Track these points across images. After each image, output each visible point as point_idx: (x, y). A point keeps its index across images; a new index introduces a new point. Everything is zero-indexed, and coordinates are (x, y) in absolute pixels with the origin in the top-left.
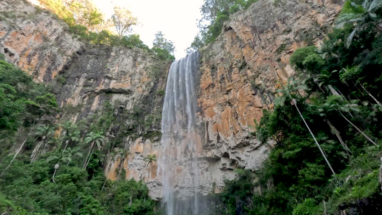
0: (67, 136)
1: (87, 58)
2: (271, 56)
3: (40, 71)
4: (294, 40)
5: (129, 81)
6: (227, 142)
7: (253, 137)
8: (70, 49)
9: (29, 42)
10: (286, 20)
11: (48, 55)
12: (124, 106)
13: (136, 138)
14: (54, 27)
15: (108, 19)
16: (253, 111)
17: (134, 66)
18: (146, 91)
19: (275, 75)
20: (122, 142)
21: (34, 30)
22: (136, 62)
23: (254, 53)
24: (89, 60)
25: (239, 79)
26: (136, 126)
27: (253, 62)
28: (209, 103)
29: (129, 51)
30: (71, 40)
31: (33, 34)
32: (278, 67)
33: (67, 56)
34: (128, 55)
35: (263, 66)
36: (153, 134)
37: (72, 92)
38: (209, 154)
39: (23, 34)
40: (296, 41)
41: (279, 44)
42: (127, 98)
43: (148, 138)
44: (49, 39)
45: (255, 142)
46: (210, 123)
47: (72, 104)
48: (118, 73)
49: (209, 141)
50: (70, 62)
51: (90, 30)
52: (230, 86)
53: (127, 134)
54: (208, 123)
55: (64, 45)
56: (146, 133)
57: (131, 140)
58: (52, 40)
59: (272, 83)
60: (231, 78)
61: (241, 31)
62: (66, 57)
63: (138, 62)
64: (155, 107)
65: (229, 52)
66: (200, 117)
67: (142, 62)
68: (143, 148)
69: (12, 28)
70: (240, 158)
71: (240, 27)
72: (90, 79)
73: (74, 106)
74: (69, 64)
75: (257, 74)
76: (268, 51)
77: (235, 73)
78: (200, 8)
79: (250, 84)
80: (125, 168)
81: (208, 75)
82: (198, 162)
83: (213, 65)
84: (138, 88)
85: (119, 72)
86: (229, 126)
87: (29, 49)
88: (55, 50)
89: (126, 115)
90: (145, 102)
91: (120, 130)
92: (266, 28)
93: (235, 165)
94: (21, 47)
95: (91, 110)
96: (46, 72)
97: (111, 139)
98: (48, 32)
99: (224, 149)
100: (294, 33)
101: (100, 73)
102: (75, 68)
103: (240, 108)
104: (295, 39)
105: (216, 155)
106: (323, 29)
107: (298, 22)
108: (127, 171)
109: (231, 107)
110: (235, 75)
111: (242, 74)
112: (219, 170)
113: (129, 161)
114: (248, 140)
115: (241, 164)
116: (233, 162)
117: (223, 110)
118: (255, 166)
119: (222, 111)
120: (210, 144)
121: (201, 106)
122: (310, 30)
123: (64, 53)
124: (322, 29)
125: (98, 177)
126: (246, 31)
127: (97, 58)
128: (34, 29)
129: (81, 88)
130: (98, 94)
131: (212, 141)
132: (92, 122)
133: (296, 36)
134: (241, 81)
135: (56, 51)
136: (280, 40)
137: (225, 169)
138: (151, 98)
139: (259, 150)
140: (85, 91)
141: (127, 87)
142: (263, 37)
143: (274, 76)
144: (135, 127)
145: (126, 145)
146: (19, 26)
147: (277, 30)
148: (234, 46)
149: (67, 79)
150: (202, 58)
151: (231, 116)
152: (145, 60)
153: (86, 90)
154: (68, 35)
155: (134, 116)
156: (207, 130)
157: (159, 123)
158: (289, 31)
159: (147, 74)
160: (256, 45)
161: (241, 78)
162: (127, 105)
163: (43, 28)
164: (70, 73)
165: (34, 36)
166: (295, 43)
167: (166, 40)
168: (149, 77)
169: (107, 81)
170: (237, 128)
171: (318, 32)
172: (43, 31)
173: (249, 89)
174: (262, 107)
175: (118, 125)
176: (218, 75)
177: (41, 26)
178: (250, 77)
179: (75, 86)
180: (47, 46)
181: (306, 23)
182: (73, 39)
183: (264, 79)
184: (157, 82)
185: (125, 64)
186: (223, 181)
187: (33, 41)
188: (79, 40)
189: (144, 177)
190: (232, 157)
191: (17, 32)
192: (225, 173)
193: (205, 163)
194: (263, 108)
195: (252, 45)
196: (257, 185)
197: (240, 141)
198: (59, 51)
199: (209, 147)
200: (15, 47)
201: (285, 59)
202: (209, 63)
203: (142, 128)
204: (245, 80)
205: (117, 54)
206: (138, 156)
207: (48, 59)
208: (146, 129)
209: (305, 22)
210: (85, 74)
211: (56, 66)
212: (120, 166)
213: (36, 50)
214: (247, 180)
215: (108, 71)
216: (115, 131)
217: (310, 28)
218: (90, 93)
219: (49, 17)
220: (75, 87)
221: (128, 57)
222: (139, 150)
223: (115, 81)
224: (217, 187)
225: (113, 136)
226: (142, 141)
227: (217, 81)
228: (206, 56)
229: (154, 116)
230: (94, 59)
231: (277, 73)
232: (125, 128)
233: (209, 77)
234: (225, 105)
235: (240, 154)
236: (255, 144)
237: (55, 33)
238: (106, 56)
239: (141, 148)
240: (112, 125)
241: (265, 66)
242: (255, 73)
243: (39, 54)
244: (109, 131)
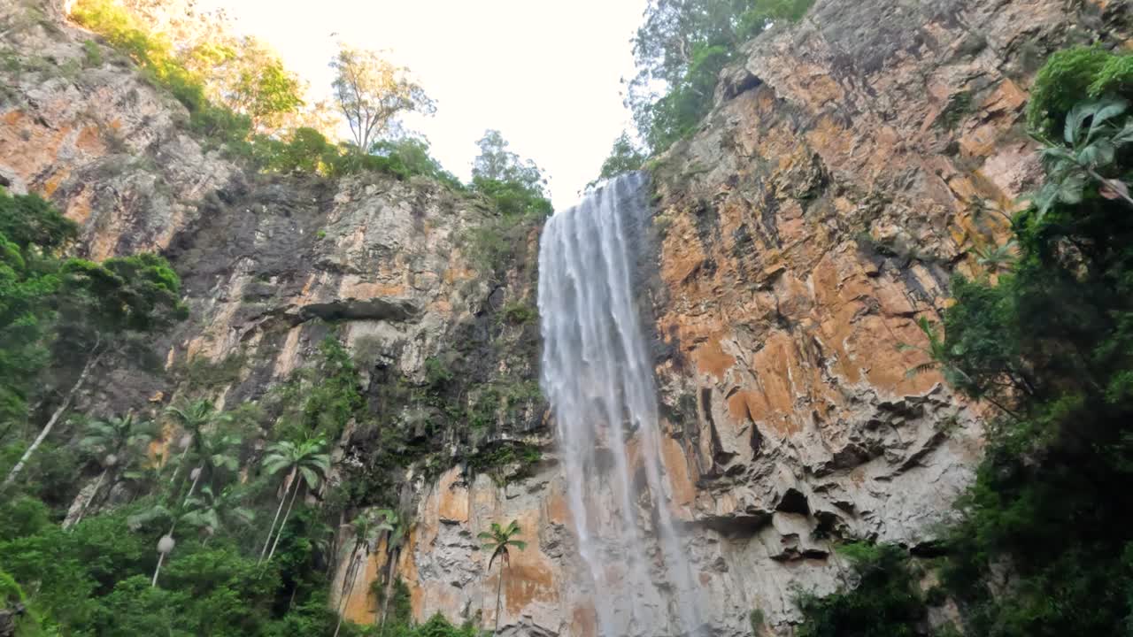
0: (196, 452)
1: (252, 215)
2: (920, 140)
3: (95, 243)
4: (1000, 75)
5: (405, 276)
6: (792, 453)
7: (895, 421)
8: (197, 182)
9: (62, 150)
10: (963, 13)
11: (124, 197)
12: (391, 361)
13: (439, 471)
14: (144, 110)
15: (318, 101)
16: (880, 329)
17: (418, 230)
18: (465, 309)
19: (948, 198)
20: (389, 485)
21: (78, 114)
22: (424, 221)
23: (856, 138)
24: (258, 220)
25: (805, 234)
26: (437, 427)
27: (855, 166)
28: (701, 327)
29: (397, 187)
30: (200, 156)
31: (74, 125)
32: (954, 171)
33: (186, 204)
34: (393, 196)
35: (897, 174)
36: (504, 454)
37: (204, 320)
38: (725, 506)
39: (42, 122)
40: (1012, 77)
41: (946, 96)
42: (399, 334)
43: (482, 471)
44: (128, 145)
45: (905, 440)
46: (714, 394)
47: (205, 354)
48: (364, 253)
49: (721, 456)
50: (195, 222)
51: (261, 129)
52: (776, 262)
53: (408, 459)
54: (706, 394)
55: (175, 171)
56: (475, 451)
57: (422, 477)
58: (138, 151)
59: (937, 230)
60: (775, 233)
61: (792, 81)
62: (182, 207)
63: (429, 220)
64: (502, 362)
65: (756, 155)
66: (676, 377)
67: (445, 219)
68: (466, 502)
69: (7, 99)
70: (853, 506)
71: (787, 71)
72: (266, 277)
73: (214, 361)
74: (192, 231)
75: (874, 205)
76: (906, 125)
77: (787, 216)
78: (632, 40)
79: (854, 244)
80: (404, 580)
81: (686, 237)
82: (685, 541)
83: (703, 202)
84: (436, 298)
85: (367, 247)
86: (792, 396)
87: (61, 172)
88: (148, 180)
89: (399, 390)
90: (464, 346)
91: (379, 442)
92: (889, 51)
93: (833, 539)
94: (33, 160)
95: (275, 375)
96: (116, 251)
97: (349, 476)
98: (123, 122)
99: (783, 479)
100: (996, 51)
101: (299, 256)
102: (211, 246)
103: (828, 327)
104: (1003, 72)
105: (752, 506)
106: (1113, 18)
107: (1009, 13)
108: (413, 592)
109: (791, 333)
110: (790, 222)
111: (815, 214)
112: (771, 564)
113: (418, 554)
114: (876, 436)
115: (856, 527)
116: (825, 526)
117: (759, 347)
118: (915, 525)
119: (754, 351)
120: (726, 468)
121: (675, 341)
122: (1060, 30)
123: (175, 195)
124: (1106, 16)
125: (312, 605)
126: (814, 78)
127: (288, 214)
128: (79, 108)
129: (236, 305)
130: (295, 321)
131: (732, 455)
132: (279, 414)
133: (1006, 61)
134: (818, 239)
135: (150, 183)
136: (948, 82)
137: (797, 555)
138: (484, 333)
139: (924, 466)
140: (251, 314)
141: (398, 294)
142: (880, 82)
143: (945, 202)
144: (435, 431)
145: (404, 496)
146: (30, 94)
147: (931, 49)
148: (773, 132)
149: (188, 280)
150: (655, 187)
151: (794, 360)
152: (452, 213)
153: (254, 310)
154: (189, 142)
155: (428, 391)
156: (709, 417)
157: (521, 413)
158: (978, 49)
159: (463, 255)
160: (857, 113)
161: (814, 228)
162: (400, 355)
163: (109, 109)
164: (195, 260)
165: (78, 133)
166: (1009, 84)
167: (516, 157)
168: (469, 268)
169: (325, 278)
170: (825, 396)
171: (1094, 32)
172: (106, 120)
173: (854, 258)
174: (915, 313)
175: (373, 424)
176: (726, 232)
177: (101, 102)
178: (848, 220)
179: (213, 300)
180: (122, 165)
181: (1037, 11)
182: (204, 153)
183: (905, 218)
184: (498, 282)
185: (388, 223)
186: (792, 602)
187: (76, 148)
188: (226, 156)
189: (480, 612)
190: (817, 504)
191: (21, 112)
192: (795, 570)
193: (712, 542)
194: (919, 316)
195: (842, 115)
196: (936, 598)
197: (845, 441)
198: (158, 185)
199: (723, 480)
200: (15, 159)
201: (977, 140)
202: (685, 198)
203: (460, 434)
204: (832, 234)
205: (355, 198)
206: (452, 536)
207: (122, 209)
208: (476, 436)
209: (1034, 9)
210: (250, 262)
211: (151, 234)
212: (385, 570)
213: (85, 175)
214: (893, 583)
215: (330, 246)
216: (365, 445)
217: (1060, 25)
218: (269, 320)
219: (127, 77)
220: (215, 304)
221: (396, 203)
222: (453, 511)
223: (356, 279)
224: (772, 627)
225: (356, 463)
226: (462, 480)
227: (723, 251)
228: (669, 180)
229: (501, 390)
230: (276, 216)
231: (952, 190)
232: (400, 436)
233: (693, 242)
234: (766, 327)
235: (851, 490)
236: (907, 445)
237: (145, 129)
238: (316, 208)
239: (461, 504)
240: (352, 425)
241: (904, 173)
242: (867, 202)
243: (95, 189)
244: (342, 447)
